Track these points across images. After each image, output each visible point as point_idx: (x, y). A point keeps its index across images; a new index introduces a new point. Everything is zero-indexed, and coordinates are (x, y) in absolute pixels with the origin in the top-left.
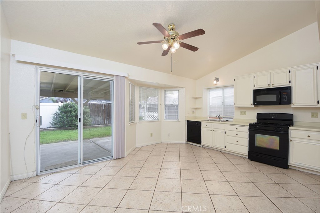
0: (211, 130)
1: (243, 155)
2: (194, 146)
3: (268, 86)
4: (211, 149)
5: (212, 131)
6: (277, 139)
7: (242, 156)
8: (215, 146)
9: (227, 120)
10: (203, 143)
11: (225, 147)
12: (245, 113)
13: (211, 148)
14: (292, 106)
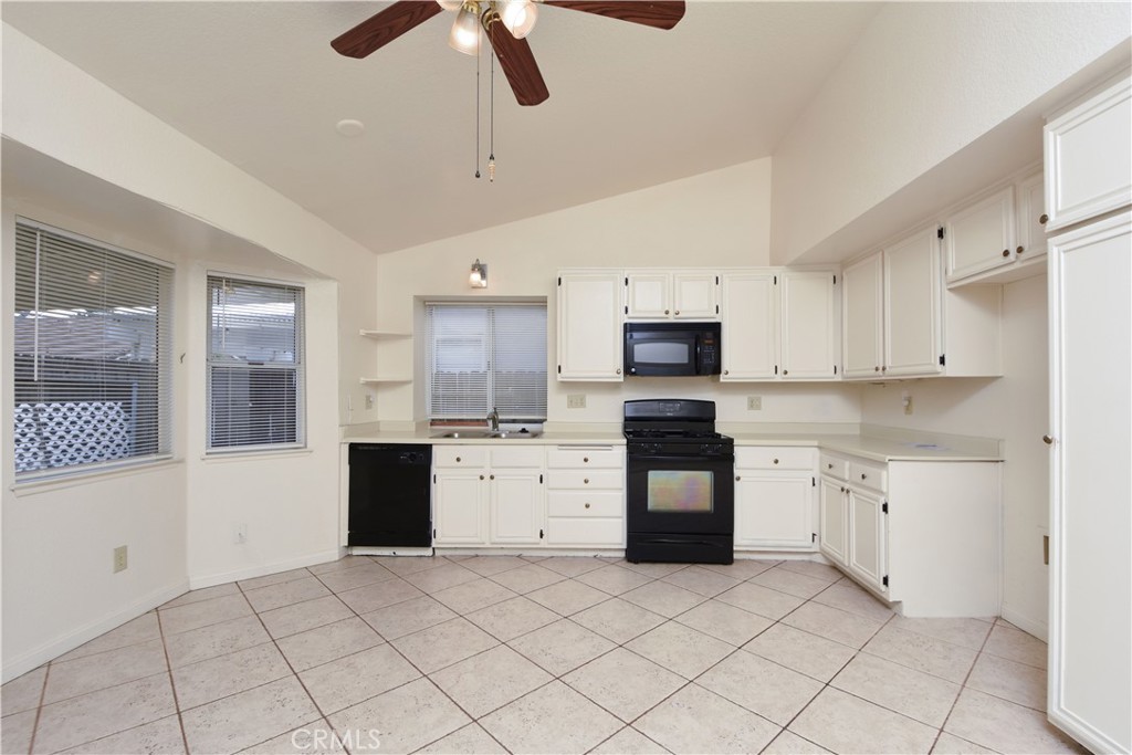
0: (482, 478)
1: (600, 549)
2: (392, 560)
3: (664, 315)
4: (477, 556)
5: (487, 477)
6: (704, 479)
7: (600, 554)
8: (497, 540)
9: (524, 431)
10: (443, 540)
11: (541, 535)
12: (582, 404)
13: (479, 553)
14: (722, 380)
